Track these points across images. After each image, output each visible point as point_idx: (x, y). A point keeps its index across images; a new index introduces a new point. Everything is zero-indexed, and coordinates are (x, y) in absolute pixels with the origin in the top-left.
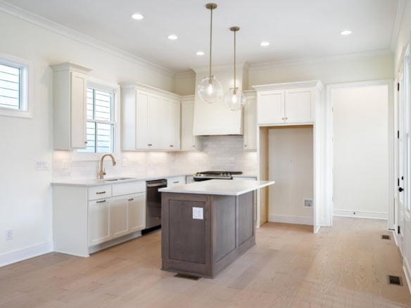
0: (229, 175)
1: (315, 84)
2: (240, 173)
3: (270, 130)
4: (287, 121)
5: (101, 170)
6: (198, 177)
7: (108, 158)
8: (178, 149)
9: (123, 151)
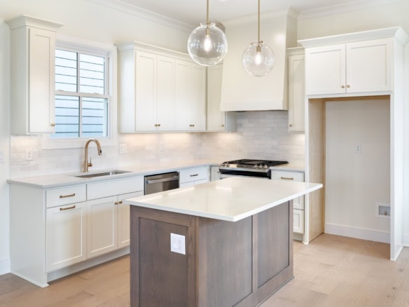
0: (266, 166)
1: (393, 33)
2: (285, 163)
3: (328, 104)
4: (349, 90)
5: (86, 161)
6: (225, 168)
7: (93, 145)
8: (203, 130)
9: (121, 133)
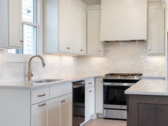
5: (29, 72)
8: (85, 53)
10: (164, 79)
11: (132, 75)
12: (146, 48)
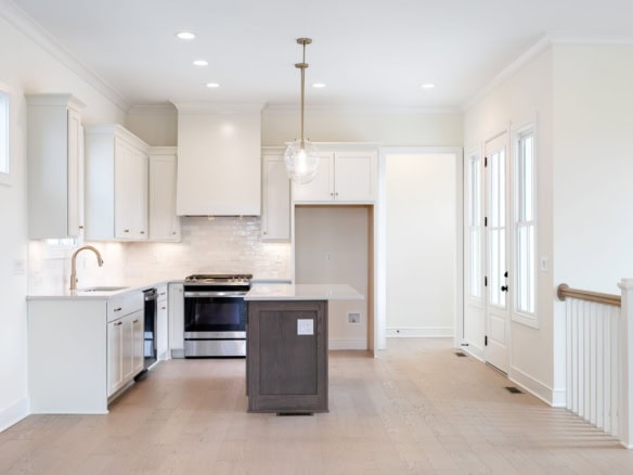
10: (290, 282)
11: (237, 277)
12: (260, 230)
